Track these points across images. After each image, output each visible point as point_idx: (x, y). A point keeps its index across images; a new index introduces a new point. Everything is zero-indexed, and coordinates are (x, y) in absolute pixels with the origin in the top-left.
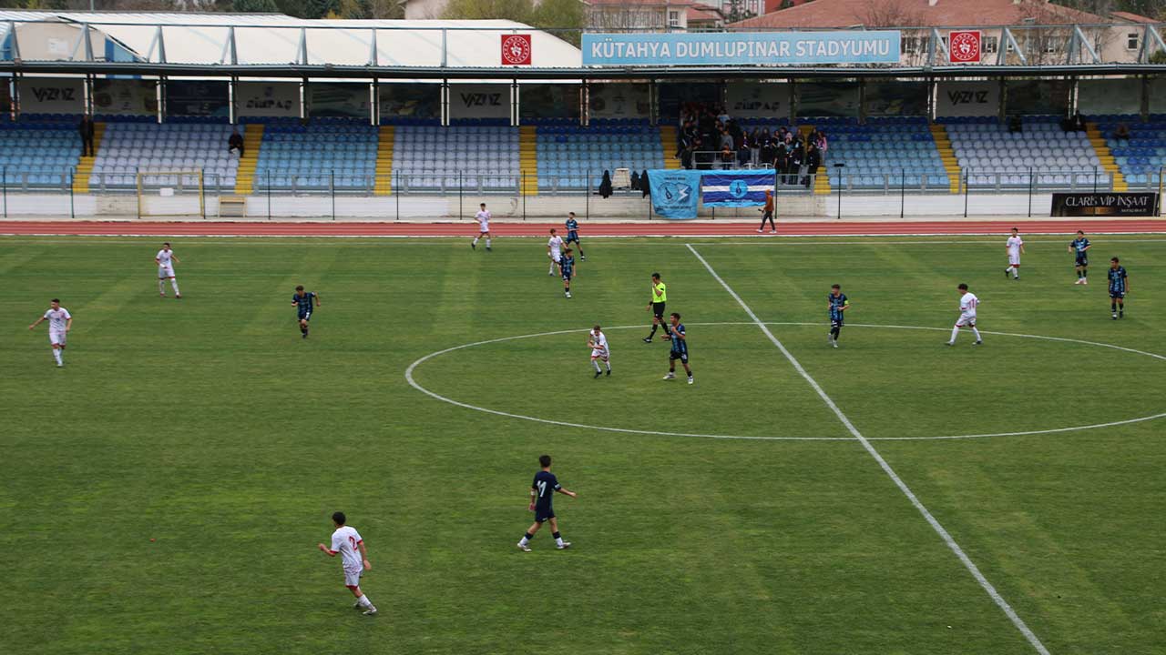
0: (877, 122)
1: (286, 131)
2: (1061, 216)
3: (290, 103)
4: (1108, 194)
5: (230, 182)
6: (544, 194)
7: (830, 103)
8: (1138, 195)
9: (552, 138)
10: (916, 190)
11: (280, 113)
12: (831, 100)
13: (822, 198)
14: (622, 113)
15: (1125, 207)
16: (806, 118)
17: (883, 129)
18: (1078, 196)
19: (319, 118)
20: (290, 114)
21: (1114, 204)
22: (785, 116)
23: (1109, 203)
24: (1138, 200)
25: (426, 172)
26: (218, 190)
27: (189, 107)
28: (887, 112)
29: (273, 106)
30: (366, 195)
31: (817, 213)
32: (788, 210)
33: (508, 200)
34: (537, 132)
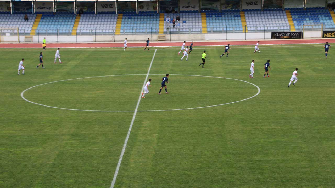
0: (225, 11)
1: (48, 16)
2: (274, 39)
3: (50, 8)
4: (287, 32)
5: (29, 32)
6: (121, 34)
7: (210, 6)
8: (297, 33)
9: (127, 17)
10: (232, 32)
11: (47, 11)
12: (211, 5)
13: (204, 35)
14: (149, 10)
15: (293, 36)
16: (204, 10)
17: (226, 13)
18: (279, 33)
19: (59, 12)
20: (50, 11)
21: (290, 35)
22: (197, 10)
23: (288, 35)
24: (297, 34)
25: (88, 28)
26: (24, 34)
27: (20, 9)
28: (228, 8)
29: (45, 9)
30: (68, 35)
31: (202, 39)
32: (194, 38)
33: (111, 36)
34: (123, 16)
